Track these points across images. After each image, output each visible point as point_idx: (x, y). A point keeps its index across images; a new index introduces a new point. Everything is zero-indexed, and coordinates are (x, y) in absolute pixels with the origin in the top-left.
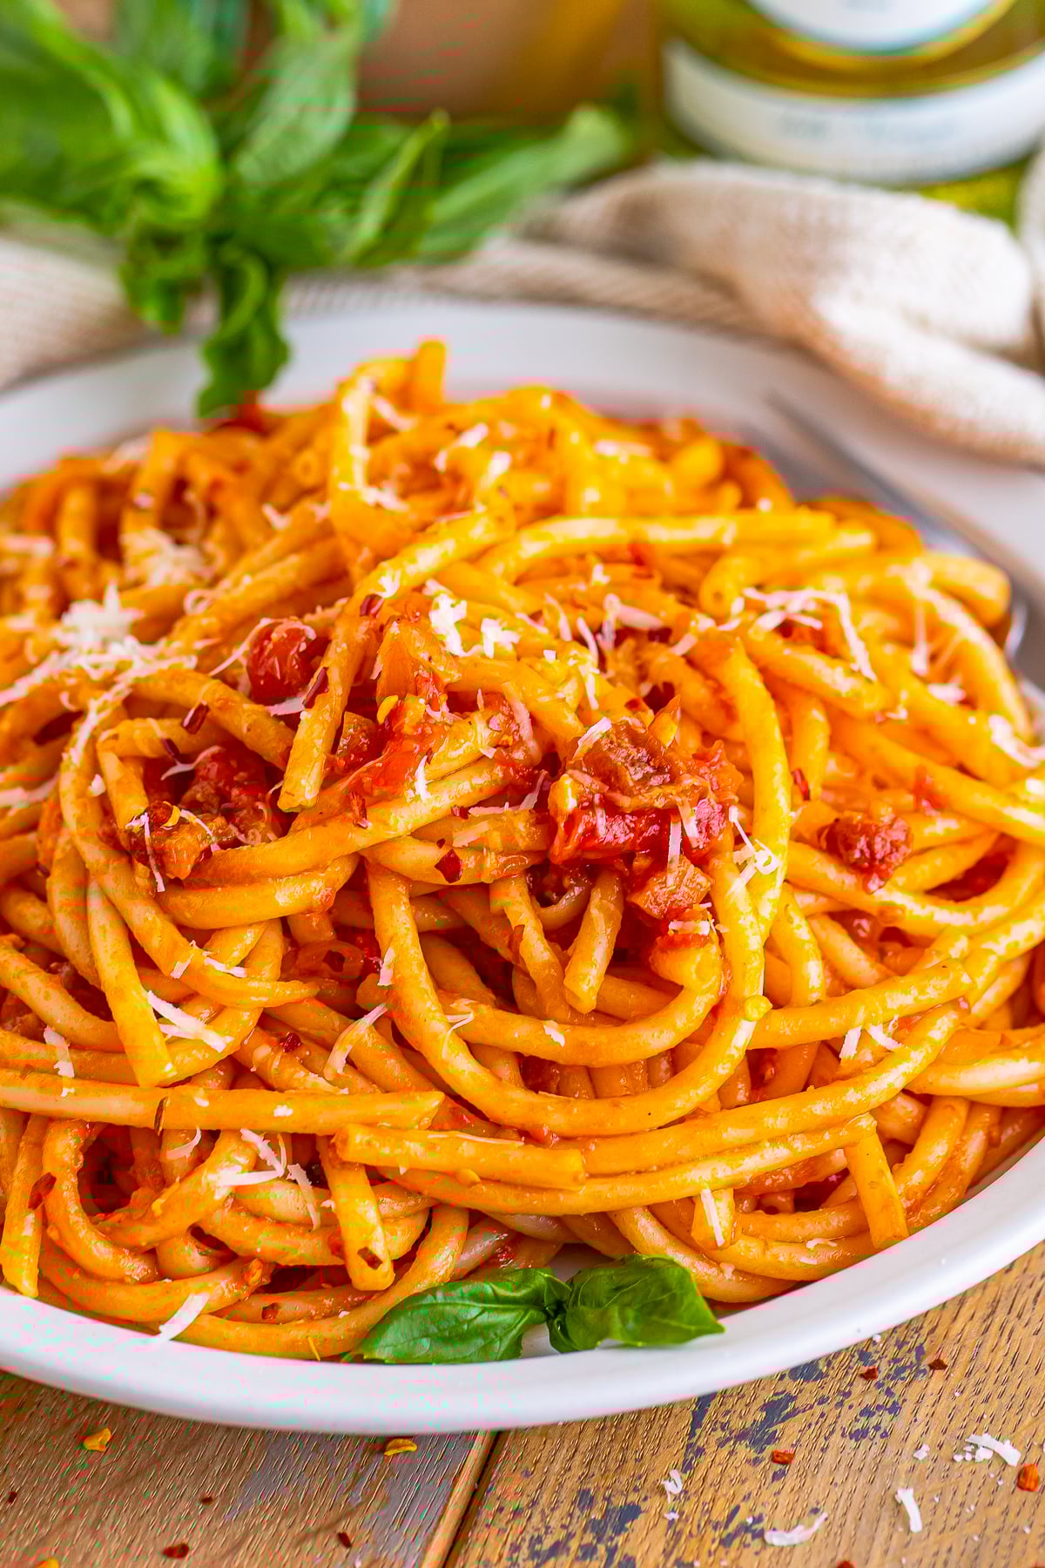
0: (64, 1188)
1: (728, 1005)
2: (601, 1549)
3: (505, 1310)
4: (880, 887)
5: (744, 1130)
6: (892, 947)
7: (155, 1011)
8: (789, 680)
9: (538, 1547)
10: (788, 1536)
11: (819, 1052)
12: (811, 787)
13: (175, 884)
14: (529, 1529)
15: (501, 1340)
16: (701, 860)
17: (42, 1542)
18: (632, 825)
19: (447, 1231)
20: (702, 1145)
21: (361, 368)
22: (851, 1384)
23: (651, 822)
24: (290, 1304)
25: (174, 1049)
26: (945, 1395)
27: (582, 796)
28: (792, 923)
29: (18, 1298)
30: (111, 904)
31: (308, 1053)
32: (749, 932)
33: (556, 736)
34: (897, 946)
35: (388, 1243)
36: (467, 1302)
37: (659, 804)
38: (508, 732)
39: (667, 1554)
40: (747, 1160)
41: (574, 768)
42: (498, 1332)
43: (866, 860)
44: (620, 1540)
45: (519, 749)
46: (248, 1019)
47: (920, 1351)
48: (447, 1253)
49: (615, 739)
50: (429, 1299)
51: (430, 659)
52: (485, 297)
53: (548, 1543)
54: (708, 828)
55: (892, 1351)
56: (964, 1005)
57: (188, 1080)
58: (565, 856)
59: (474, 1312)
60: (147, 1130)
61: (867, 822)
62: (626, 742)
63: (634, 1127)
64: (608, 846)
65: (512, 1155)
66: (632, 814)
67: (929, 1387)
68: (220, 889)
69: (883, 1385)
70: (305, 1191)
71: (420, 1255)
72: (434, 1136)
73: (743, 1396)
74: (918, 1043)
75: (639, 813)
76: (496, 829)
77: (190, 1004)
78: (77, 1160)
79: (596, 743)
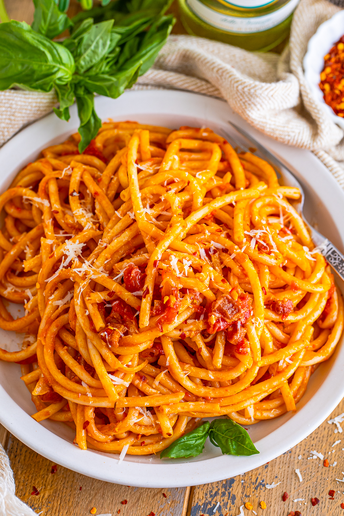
0: (92, 424)
2: (227, 492)
7: (111, 378)
8: (260, 262)
9: (211, 493)
10: (271, 486)
14: (208, 488)
17: (90, 502)
24: (148, 441)
27: (217, 319)
28: (265, 333)
29: (82, 451)
30: (95, 347)
31: (148, 381)
38: (195, 299)
39: (243, 493)
41: (214, 312)
43: (282, 313)
44: (231, 489)
46: (133, 375)
49: (224, 303)
50: (183, 441)
53: (214, 492)
54: (246, 318)
59: (194, 441)
60: (111, 408)
62: (227, 303)
63: (231, 394)
65: (202, 405)
70: (151, 417)
72: (184, 404)
74: (297, 361)
76: (194, 327)
78: (93, 415)
79: (220, 305)
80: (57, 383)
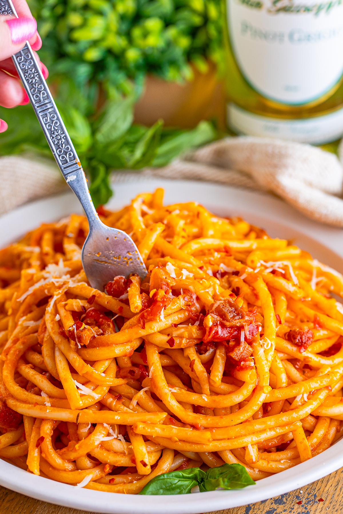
0: (47, 440)
1: (258, 388)
3: (186, 481)
4: (304, 351)
5: (261, 426)
6: (307, 371)
7: (76, 386)
8: (275, 287)
11: (285, 403)
12: (282, 320)
13: (84, 347)
15: (185, 490)
16: (250, 343)
18: (229, 331)
19: (168, 457)
20: (248, 430)
21: (138, 196)
22: (294, 506)
23: (235, 331)
24: (118, 479)
25: (82, 398)
26: (323, 509)
27: (214, 322)
28: (277, 362)
30: (63, 354)
31: (124, 401)
32: (265, 366)
33: (205, 303)
34: (309, 370)
35: (150, 460)
36: (174, 478)
37: (238, 325)
38: (190, 301)
40: (262, 435)
41: (211, 313)
42: (184, 487)
43: (300, 342)
45: (193, 307)
46: (106, 389)
47: (315, 496)
48: (168, 463)
49: (224, 304)
50: (162, 477)
51: (166, 278)
52: (172, 178)
54: (252, 333)
55: (306, 496)
56: (330, 388)
57: (86, 408)
58: (208, 340)
59: (176, 481)
60: (74, 423)
61: (300, 331)
62: (228, 305)
63: (227, 425)
64: (222, 338)
65: (188, 432)
66: (229, 328)
67: (318, 507)
68: (97, 348)
69: (304, 506)
70: (123, 443)
71: (159, 464)
72: (164, 426)
73: (260, 509)
74: (315, 400)
75: (231, 327)
76: (186, 331)
77: (88, 384)
78: (51, 432)
79: (219, 306)
80: (12, 397)
